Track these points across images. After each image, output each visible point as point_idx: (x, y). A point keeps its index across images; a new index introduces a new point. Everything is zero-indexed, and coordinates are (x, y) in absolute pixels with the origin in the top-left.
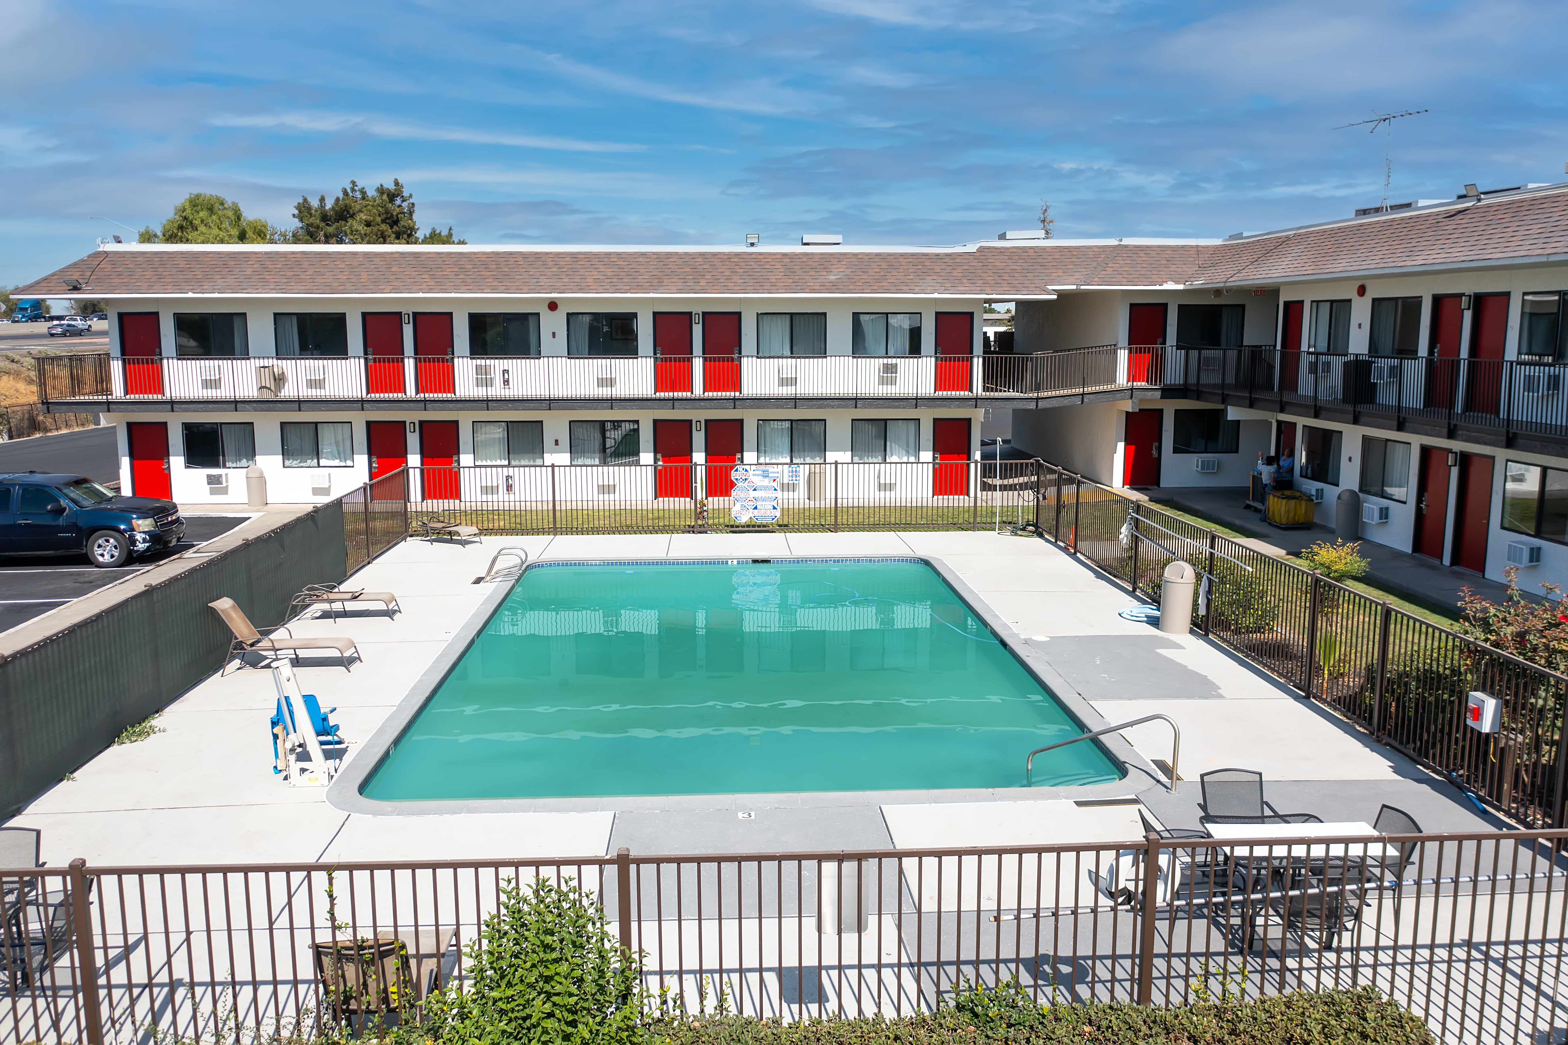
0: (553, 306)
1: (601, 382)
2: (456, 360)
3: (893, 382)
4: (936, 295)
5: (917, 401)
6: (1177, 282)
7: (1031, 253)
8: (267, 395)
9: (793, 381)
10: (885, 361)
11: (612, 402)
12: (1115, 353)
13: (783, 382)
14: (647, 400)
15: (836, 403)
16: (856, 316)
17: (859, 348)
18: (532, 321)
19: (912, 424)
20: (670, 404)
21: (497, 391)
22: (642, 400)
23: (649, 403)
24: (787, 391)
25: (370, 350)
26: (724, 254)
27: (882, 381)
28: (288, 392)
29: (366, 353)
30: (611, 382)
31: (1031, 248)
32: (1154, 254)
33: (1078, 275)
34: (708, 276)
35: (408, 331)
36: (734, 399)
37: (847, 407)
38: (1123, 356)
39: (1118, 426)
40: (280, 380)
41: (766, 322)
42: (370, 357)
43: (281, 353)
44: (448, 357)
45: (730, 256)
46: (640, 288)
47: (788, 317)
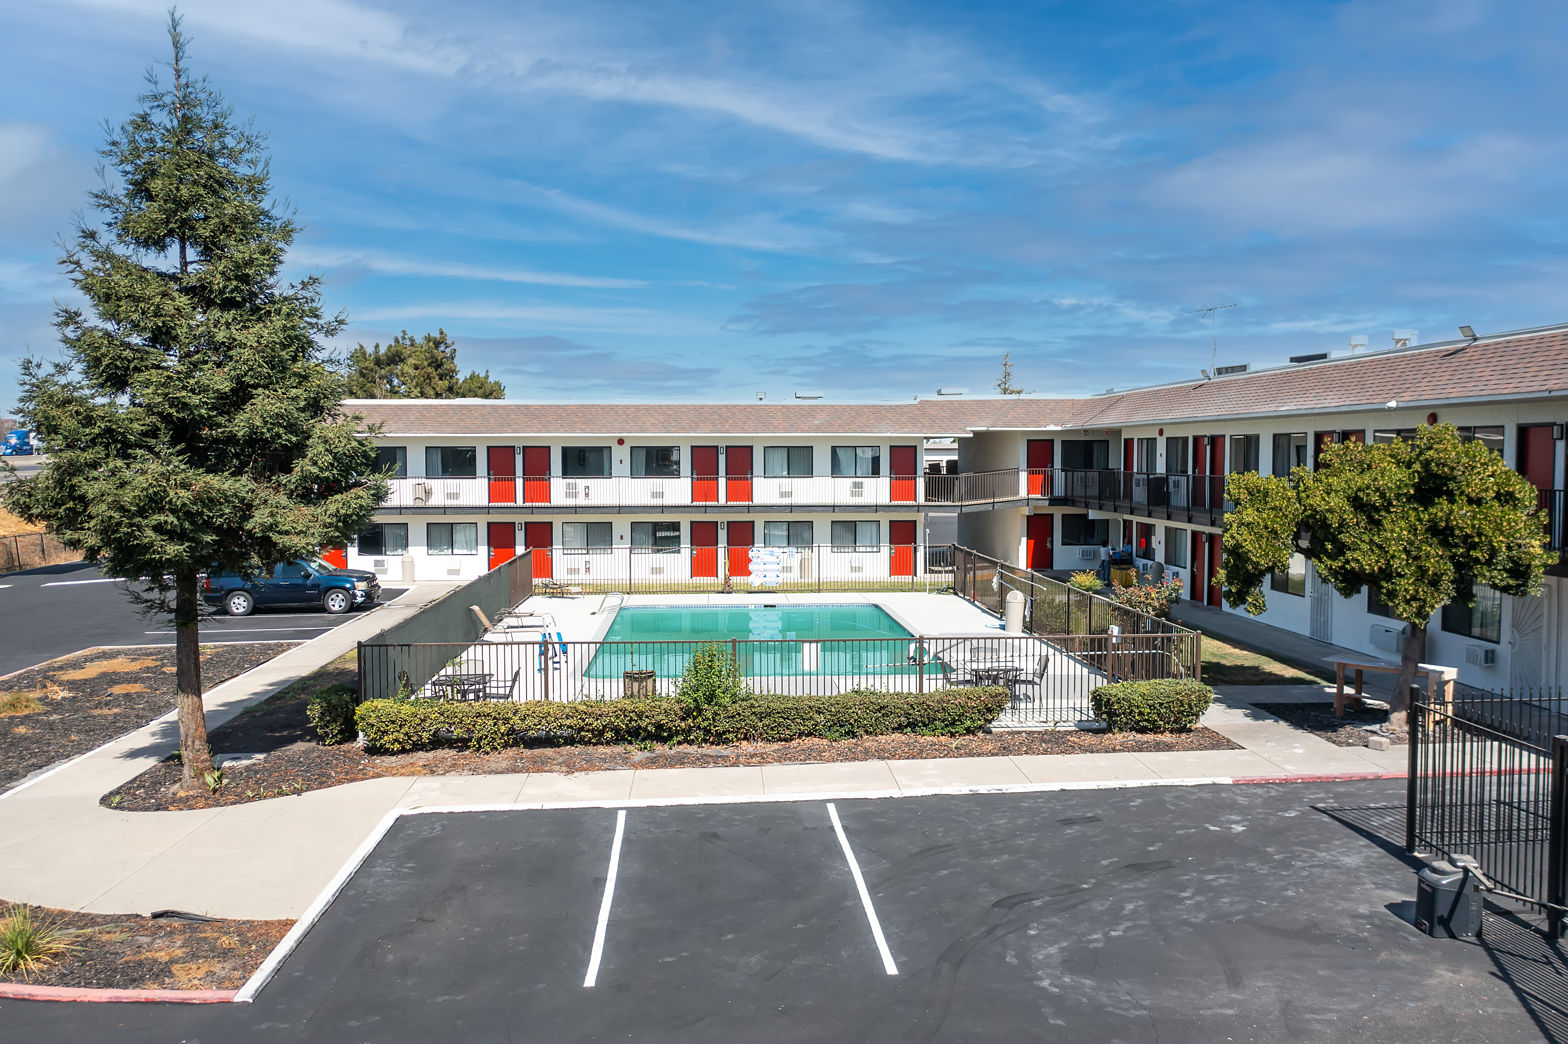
0: (621, 442)
1: (654, 495)
2: (552, 479)
3: (861, 495)
4: (889, 434)
5: (876, 508)
6: (1056, 425)
7: (956, 404)
8: (420, 504)
9: (790, 494)
10: (854, 480)
11: (663, 509)
12: (1018, 474)
13: (783, 495)
14: (687, 507)
15: (820, 509)
16: (834, 449)
17: (836, 470)
18: (606, 453)
19: (874, 524)
20: (703, 509)
21: (581, 501)
22: (684, 507)
23: (688, 509)
24: (786, 501)
25: (492, 472)
26: (741, 406)
27: (853, 494)
28: (434, 501)
29: (489, 474)
30: (661, 495)
31: (956, 401)
32: (1042, 405)
33: (988, 420)
34: (730, 421)
35: (519, 460)
36: (749, 506)
37: (828, 512)
38: (1023, 476)
39: (1021, 526)
40: (428, 493)
41: (770, 452)
42: (492, 477)
43: (430, 474)
44: (547, 477)
45: (744, 408)
46: (683, 430)
47: (786, 449)
